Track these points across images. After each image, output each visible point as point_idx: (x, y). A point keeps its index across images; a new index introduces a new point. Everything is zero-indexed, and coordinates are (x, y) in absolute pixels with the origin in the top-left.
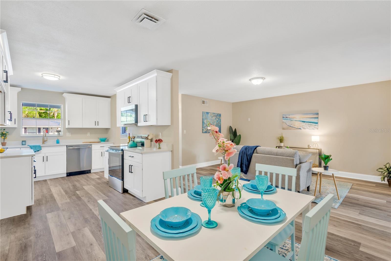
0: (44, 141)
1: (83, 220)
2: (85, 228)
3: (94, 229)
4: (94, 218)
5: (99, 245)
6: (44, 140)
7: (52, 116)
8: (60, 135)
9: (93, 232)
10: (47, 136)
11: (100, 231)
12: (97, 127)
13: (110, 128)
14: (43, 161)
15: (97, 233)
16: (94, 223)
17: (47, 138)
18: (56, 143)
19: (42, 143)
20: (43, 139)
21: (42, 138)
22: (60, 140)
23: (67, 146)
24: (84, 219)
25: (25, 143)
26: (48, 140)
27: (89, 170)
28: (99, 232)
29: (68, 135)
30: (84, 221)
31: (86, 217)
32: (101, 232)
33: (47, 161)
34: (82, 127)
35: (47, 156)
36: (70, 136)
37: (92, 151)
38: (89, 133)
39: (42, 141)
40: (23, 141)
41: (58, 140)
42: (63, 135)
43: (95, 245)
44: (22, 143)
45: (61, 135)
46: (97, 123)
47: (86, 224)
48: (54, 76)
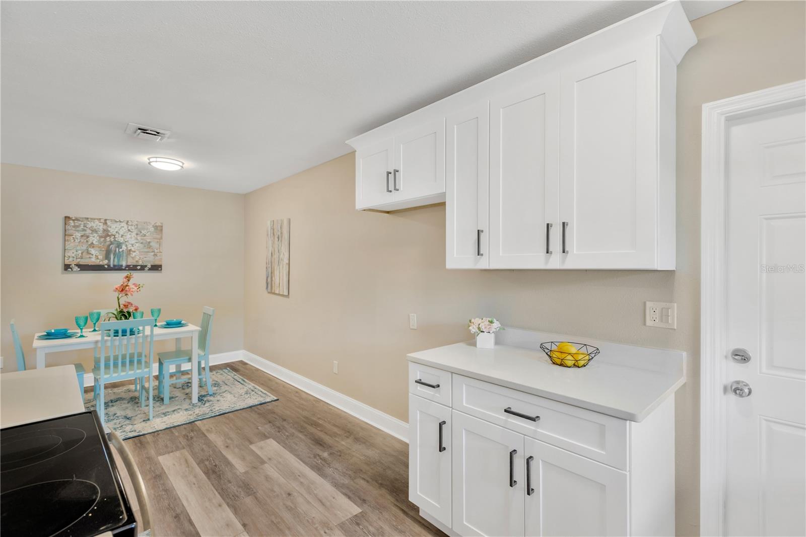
1: (255, 491)
2: (244, 471)
3: (226, 469)
4: (231, 496)
5: (216, 446)
9: (228, 463)
11: (216, 466)
15: (220, 461)
16: (230, 482)
24: (255, 493)
28: (217, 463)
30: (252, 487)
31: (250, 497)
32: (214, 464)
43: (222, 447)
47: (244, 480)
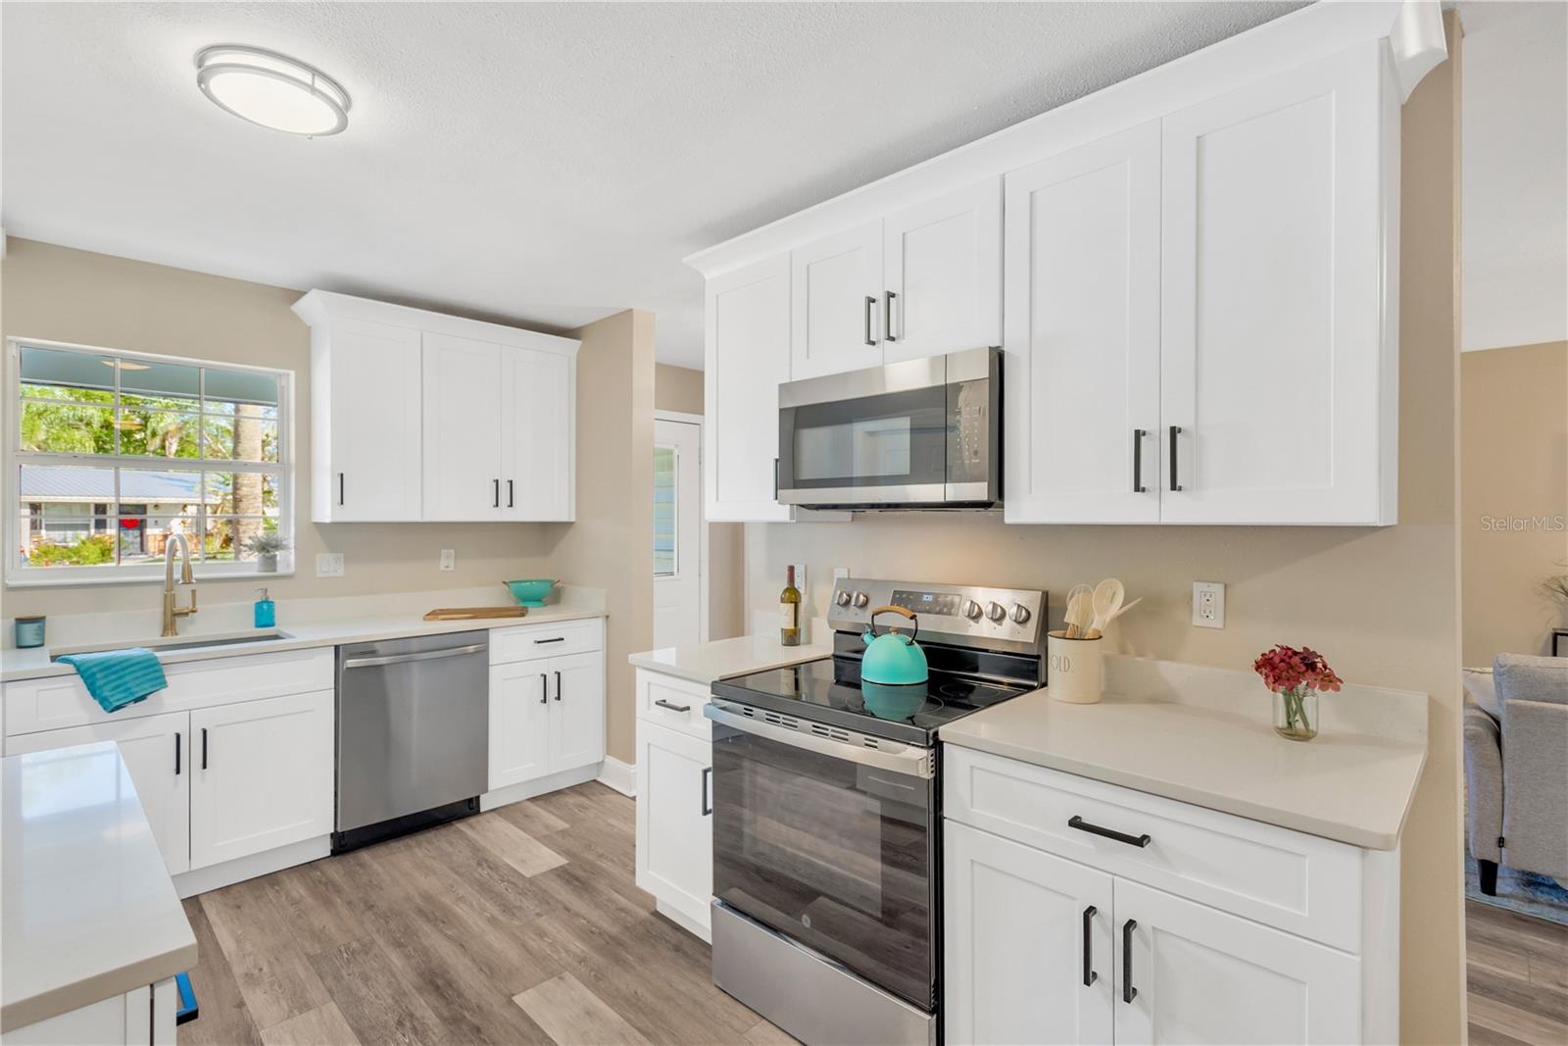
0: (176, 615)
6: (176, 610)
7: (154, 452)
8: (275, 570)
10: (199, 581)
12: (504, 515)
13: (573, 520)
14: (178, 772)
17: (194, 592)
18: (254, 624)
19: (161, 632)
20: (169, 600)
21: (158, 593)
22: (277, 602)
23: (337, 648)
25: (41, 633)
26: (198, 607)
27: (470, 800)
29: (328, 565)
33: (205, 767)
34: (422, 516)
35: (205, 732)
36: (340, 572)
37: (492, 670)
38: (452, 552)
39: (159, 610)
40: (20, 621)
41: (265, 606)
42: (292, 570)
44: (18, 635)
45: (281, 570)
46: (504, 491)
48: (306, 77)
